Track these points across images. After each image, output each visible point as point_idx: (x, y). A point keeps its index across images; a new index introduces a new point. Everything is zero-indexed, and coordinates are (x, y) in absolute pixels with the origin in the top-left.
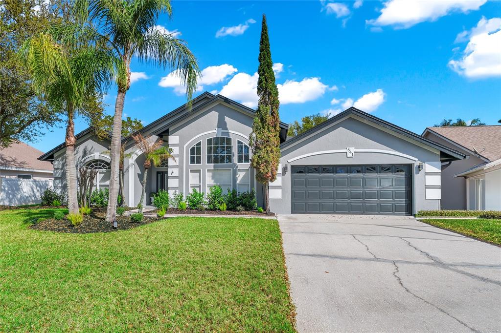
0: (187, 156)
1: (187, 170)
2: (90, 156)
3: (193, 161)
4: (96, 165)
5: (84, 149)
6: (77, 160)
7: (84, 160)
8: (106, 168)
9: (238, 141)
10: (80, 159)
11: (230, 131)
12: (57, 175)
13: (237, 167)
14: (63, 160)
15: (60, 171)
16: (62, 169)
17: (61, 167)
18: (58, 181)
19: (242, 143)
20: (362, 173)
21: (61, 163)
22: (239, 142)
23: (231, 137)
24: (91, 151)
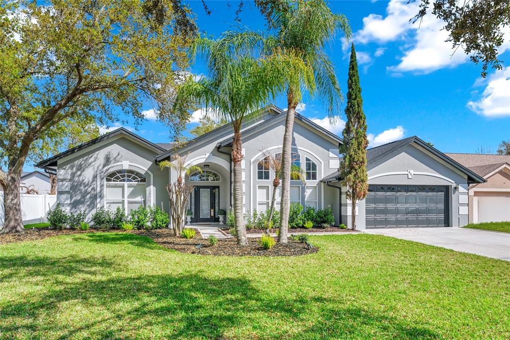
0: (254, 170)
1: (255, 187)
2: (116, 164)
3: (260, 177)
4: (123, 176)
5: (107, 156)
6: (96, 169)
7: (107, 170)
8: (138, 181)
9: (306, 158)
10: (101, 167)
11: (299, 148)
12: (63, 187)
13: (305, 184)
14: (72, 169)
15: (67, 184)
16: (70, 180)
17: (69, 177)
18: (64, 196)
19: (310, 161)
20: (416, 192)
21: (70, 172)
22: (307, 160)
23: (300, 153)
24: (117, 159)
